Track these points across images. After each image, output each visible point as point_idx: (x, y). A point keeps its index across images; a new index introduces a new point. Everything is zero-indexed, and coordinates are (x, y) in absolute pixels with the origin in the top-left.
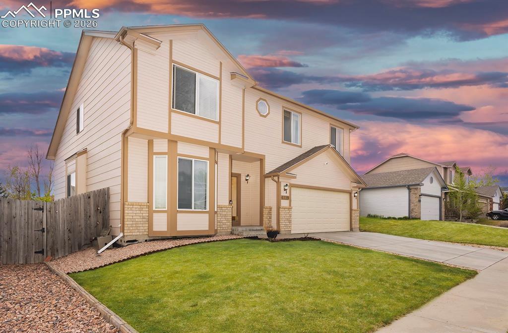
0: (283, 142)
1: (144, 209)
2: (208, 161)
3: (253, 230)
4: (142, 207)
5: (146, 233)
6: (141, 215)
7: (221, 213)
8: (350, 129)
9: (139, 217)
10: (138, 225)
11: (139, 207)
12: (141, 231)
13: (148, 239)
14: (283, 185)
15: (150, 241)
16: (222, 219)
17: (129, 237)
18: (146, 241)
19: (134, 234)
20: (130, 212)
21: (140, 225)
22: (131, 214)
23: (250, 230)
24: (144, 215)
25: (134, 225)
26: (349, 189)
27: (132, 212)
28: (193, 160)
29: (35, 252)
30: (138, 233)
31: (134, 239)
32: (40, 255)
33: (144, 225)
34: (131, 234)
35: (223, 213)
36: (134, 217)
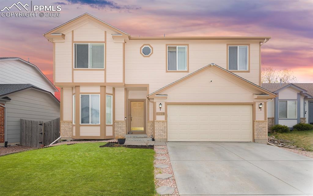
0: (167, 72)
1: (70, 124)
2: (100, 94)
3: (137, 137)
4: (69, 123)
5: (71, 137)
6: (68, 127)
7: (118, 125)
8: (260, 42)
9: (67, 128)
10: (67, 132)
11: (68, 123)
12: (68, 135)
13: (72, 140)
14: (157, 104)
15: (73, 140)
16: (118, 130)
17: (63, 138)
18: (71, 141)
19: (65, 137)
20: (63, 125)
21: (68, 132)
22: (64, 127)
23: (134, 137)
24: (70, 127)
25: (65, 132)
26: (252, 101)
27: (64, 125)
28: (90, 95)
29: (39, 143)
30: (67, 137)
31: (65, 139)
32: (41, 144)
33: (70, 132)
34: (64, 137)
35: (119, 126)
36: (65, 128)
